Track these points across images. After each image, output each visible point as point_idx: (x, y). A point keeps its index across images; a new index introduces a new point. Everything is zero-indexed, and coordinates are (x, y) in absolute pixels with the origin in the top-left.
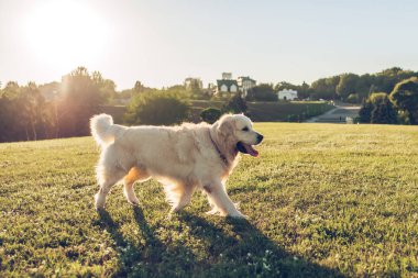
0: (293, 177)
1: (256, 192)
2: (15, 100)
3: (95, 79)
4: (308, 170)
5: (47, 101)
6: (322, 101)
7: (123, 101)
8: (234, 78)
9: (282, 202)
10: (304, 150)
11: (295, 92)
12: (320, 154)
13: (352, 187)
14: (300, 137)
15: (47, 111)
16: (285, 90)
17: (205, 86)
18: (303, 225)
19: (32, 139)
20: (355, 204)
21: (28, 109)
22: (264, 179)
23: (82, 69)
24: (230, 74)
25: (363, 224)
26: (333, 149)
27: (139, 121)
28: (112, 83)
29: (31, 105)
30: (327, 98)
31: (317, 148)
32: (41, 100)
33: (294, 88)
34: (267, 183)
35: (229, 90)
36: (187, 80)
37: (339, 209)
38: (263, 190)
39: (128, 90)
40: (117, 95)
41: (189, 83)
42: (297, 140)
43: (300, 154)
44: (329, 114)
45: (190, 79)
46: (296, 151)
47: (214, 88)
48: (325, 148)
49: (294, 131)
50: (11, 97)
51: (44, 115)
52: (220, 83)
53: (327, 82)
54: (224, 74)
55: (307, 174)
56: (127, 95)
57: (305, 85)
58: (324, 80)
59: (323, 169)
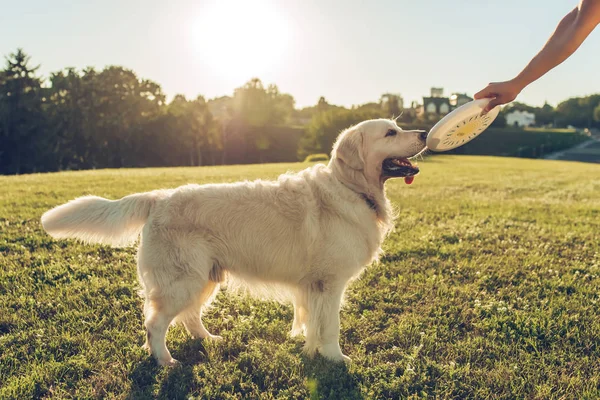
0: (493, 242)
1: (435, 259)
2: (181, 116)
3: (271, 94)
4: (519, 232)
5: (215, 118)
6: (570, 129)
7: (303, 121)
8: (445, 95)
9: (466, 277)
10: (524, 201)
11: (532, 116)
12: (547, 209)
13: (576, 264)
14: (526, 182)
15: (214, 131)
16: (517, 113)
17: (407, 105)
18: (483, 314)
19: (196, 165)
20: (570, 291)
21: (194, 127)
22: (453, 240)
23: (256, 80)
24: (440, 90)
25: (572, 324)
26: (568, 203)
27: (319, 147)
28: (291, 98)
29: (197, 123)
30: (579, 124)
31: (545, 199)
32: (208, 118)
33: (530, 110)
34: (454, 248)
35: (438, 110)
36: (384, 96)
37: (542, 297)
38: (445, 257)
39: (310, 108)
40: (296, 114)
41: (386, 100)
42: (520, 186)
43: (517, 208)
44: (581, 148)
45: (388, 95)
46: (512, 203)
47: (419, 107)
48: (557, 201)
49: (520, 172)
50: (177, 113)
51: (211, 135)
52: (427, 101)
53: (580, 102)
54: (433, 90)
55: (515, 237)
56: (307, 113)
57: (547, 106)
58: (577, 99)
59: (542, 232)
